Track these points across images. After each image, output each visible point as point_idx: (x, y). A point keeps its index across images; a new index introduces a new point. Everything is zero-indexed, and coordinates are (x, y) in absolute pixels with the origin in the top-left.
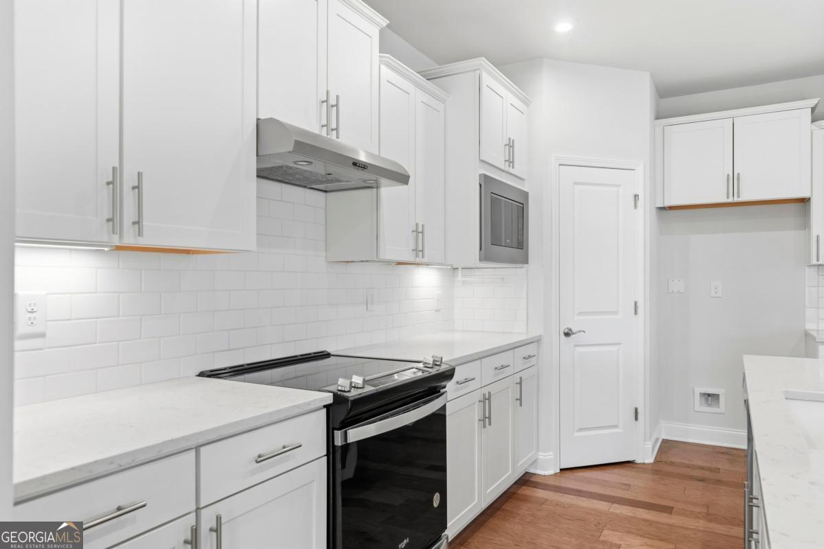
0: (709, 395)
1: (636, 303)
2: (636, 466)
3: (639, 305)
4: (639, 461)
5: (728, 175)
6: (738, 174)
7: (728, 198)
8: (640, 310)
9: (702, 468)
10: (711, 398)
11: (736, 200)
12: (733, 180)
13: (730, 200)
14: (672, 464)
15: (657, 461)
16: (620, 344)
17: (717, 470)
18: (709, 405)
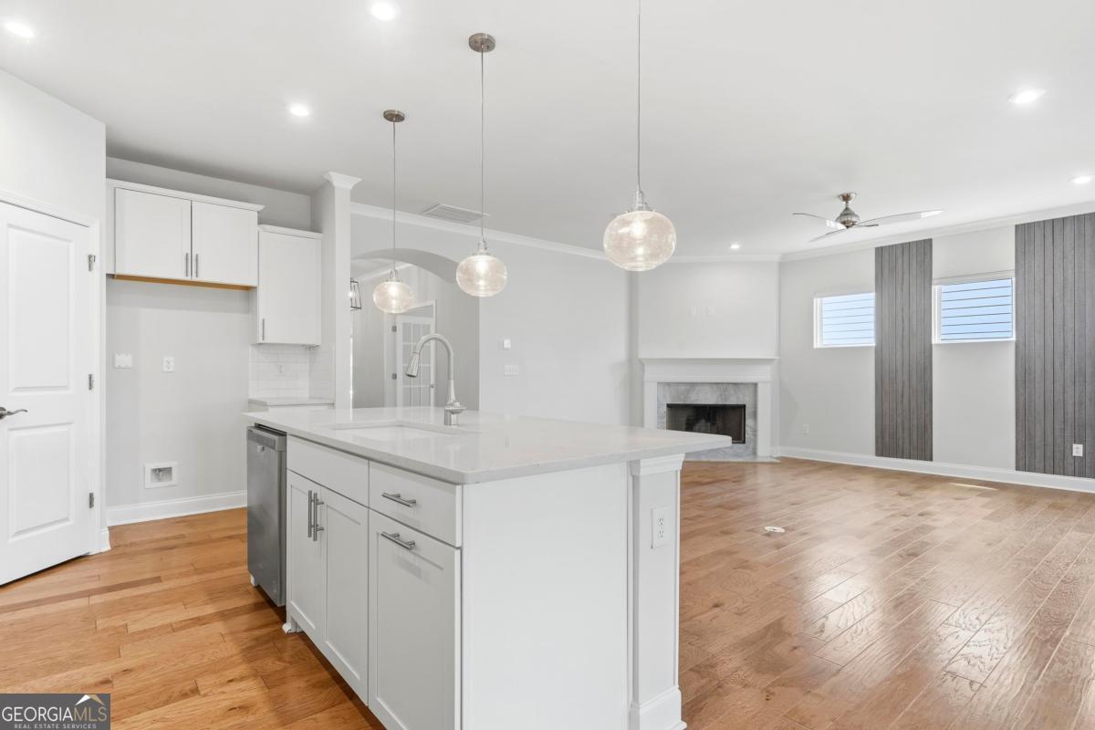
0: (160, 470)
1: (90, 377)
2: (91, 558)
3: (94, 378)
4: (93, 551)
5: (187, 255)
6: (197, 256)
7: (187, 275)
8: (95, 384)
9: (167, 539)
10: (162, 473)
11: (194, 279)
12: (191, 260)
13: (189, 278)
14: (132, 544)
15: (114, 547)
16: (70, 423)
17: (183, 536)
18: (159, 480)
